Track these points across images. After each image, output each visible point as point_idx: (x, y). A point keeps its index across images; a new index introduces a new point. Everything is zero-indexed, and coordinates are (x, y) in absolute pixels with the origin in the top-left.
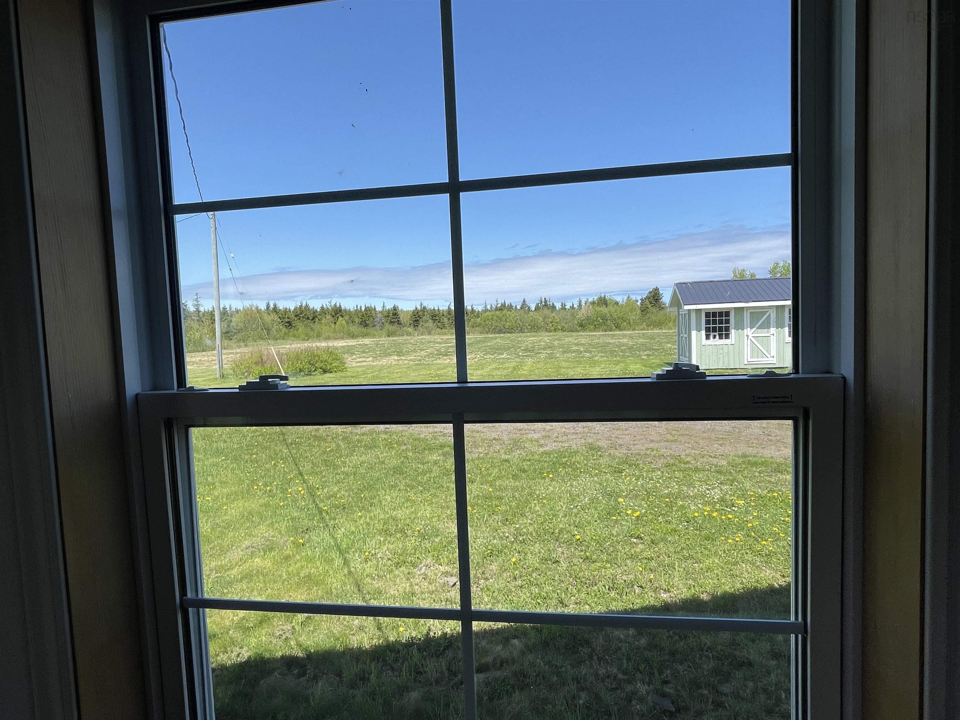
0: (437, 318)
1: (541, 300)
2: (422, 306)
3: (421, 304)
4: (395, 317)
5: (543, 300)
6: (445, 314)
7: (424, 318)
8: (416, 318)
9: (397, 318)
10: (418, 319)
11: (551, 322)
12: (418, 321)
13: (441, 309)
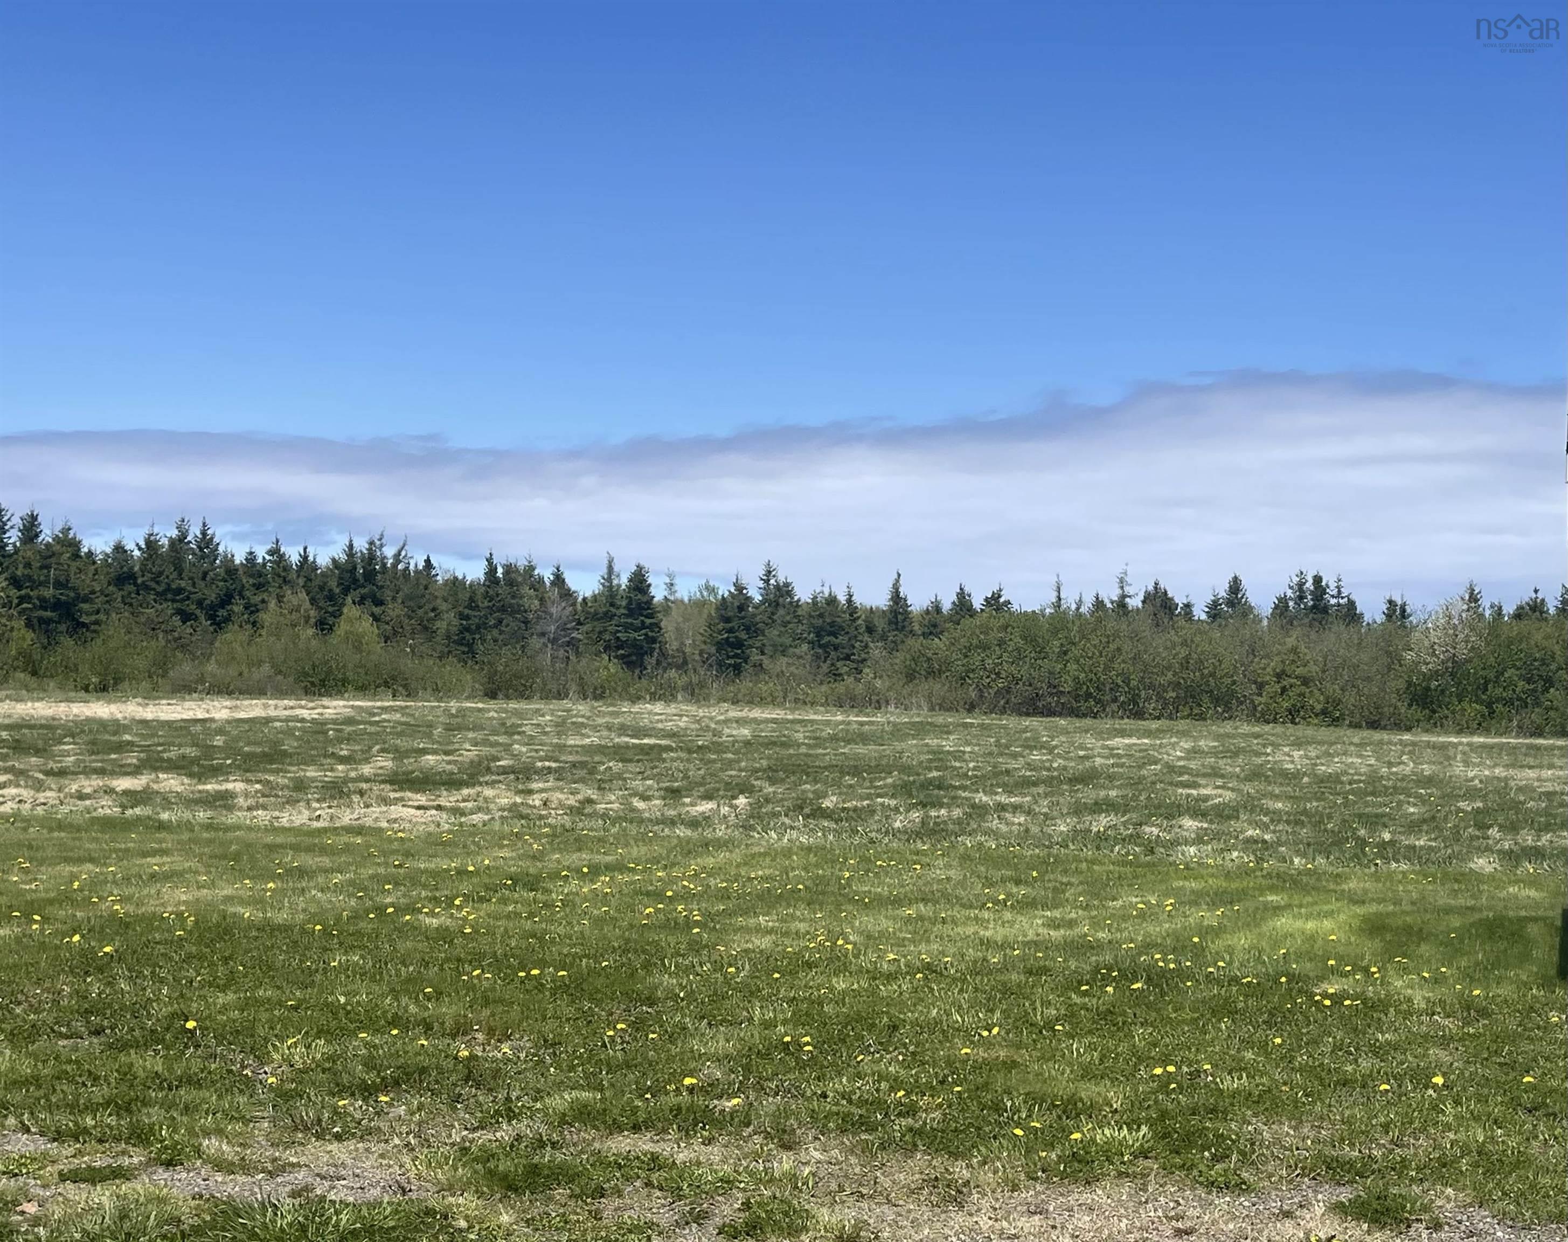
0: (842, 639)
1: (1301, 585)
2: (772, 582)
3: (769, 573)
4: (637, 623)
5: (1309, 585)
6: (880, 624)
7: (773, 633)
8: (730, 631)
9: (643, 626)
10: (743, 635)
11: (1279, 676)
12: (739, 644)
13: (858, 600)
